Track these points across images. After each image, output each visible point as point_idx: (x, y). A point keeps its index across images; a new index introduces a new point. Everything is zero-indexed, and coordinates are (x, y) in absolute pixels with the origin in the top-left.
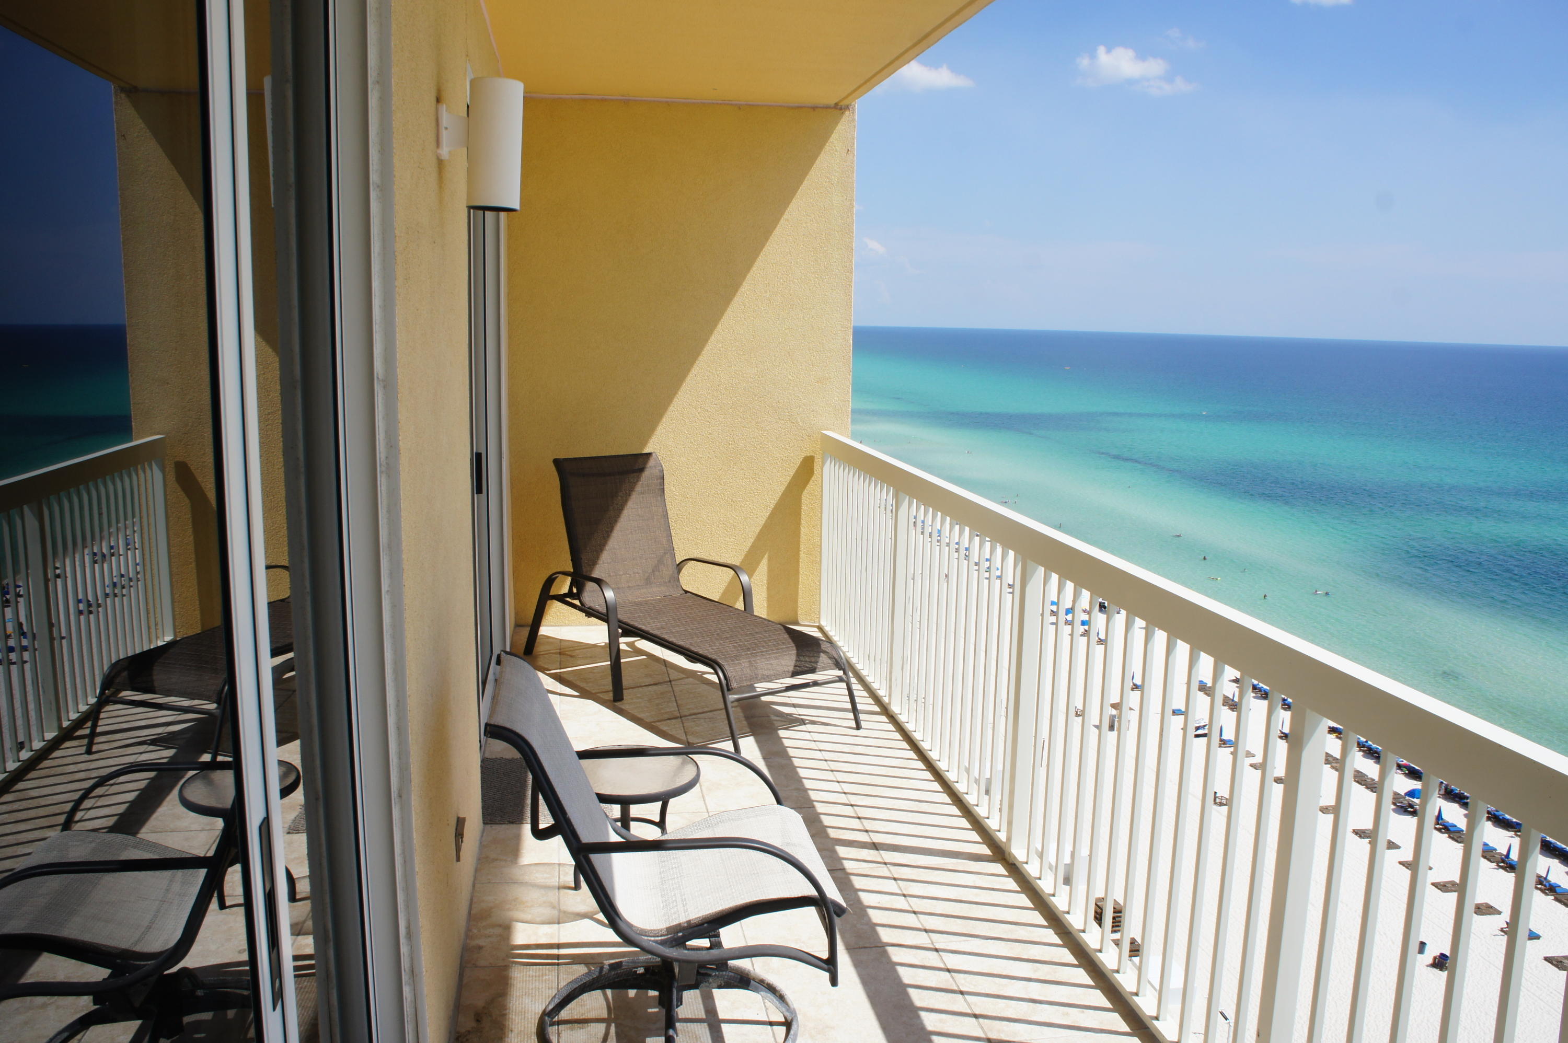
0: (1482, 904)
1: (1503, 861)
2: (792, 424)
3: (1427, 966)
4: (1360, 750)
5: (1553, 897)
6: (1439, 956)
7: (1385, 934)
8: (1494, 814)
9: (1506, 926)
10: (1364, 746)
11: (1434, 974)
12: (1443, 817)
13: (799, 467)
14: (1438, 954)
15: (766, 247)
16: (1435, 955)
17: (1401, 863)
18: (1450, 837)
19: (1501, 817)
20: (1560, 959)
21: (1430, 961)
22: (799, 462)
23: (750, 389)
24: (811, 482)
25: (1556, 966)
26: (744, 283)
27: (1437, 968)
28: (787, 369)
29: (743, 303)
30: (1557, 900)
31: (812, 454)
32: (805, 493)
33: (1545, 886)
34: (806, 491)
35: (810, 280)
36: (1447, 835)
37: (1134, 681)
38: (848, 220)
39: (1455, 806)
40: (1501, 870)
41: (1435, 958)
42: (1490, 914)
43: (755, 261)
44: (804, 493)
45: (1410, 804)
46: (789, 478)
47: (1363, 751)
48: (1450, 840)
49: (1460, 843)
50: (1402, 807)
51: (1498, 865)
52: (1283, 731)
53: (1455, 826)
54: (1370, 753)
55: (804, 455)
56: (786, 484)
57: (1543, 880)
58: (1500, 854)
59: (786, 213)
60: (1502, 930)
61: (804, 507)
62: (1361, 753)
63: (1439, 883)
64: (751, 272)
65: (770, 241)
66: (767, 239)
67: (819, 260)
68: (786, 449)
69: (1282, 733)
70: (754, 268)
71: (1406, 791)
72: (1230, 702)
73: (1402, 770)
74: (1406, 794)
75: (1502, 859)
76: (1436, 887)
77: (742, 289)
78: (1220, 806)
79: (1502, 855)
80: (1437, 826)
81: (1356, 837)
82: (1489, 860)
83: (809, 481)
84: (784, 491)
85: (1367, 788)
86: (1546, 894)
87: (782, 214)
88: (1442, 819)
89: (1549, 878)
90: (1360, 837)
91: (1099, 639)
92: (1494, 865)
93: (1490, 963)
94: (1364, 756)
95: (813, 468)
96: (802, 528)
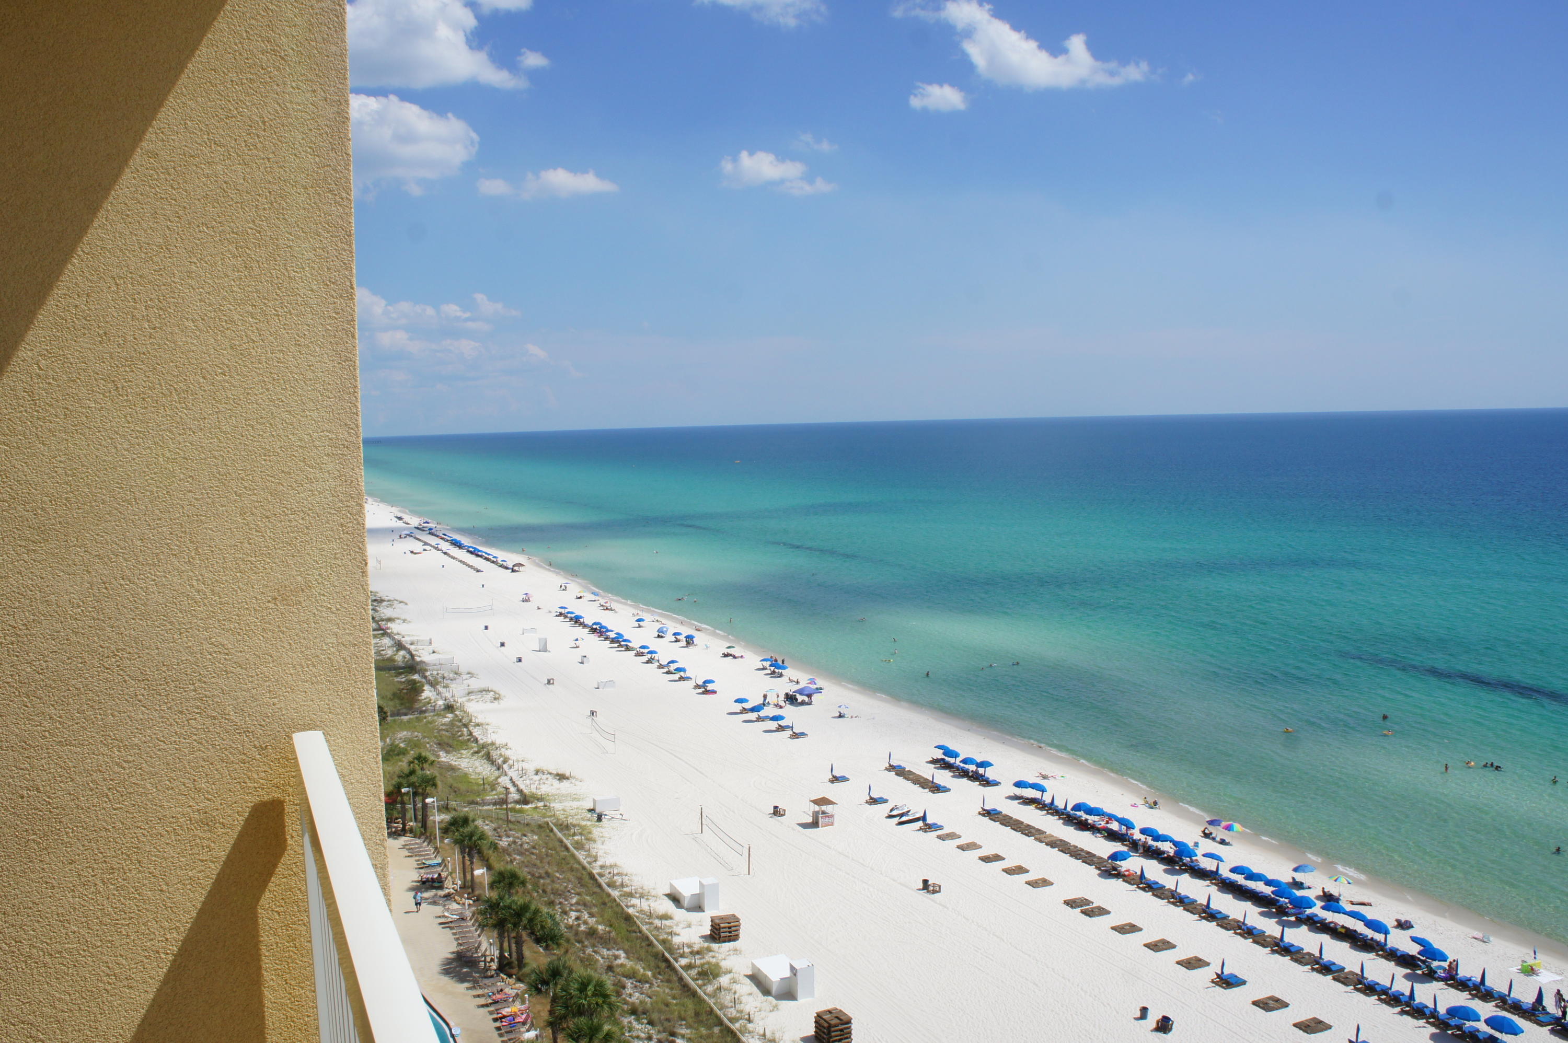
0: (1191, 959)
1: (1204, 912)
2: (209, 722)
3: (1152, 1031)
4: (1060, 818)
5: (1251, 940)
6: (1162, 1020)
7: (1108, 1004)
8: (1190, 866)
9: (1216, 977)
10: (1063, 814)
11: (1159, 1038)
12: (1146, 876)
13: (241, 835)
14: (1161, 1017)
15: (91, 231)
16: (1158, 1019)
17: (1113, 928)
18: (1154, 895)
19: (1196, 868)
20: (1265, 1001)
21: (1154, 1026)
22: (239, 822)
23: (73, 638)
24: (280, 868)
25: (1263, 1008)
26: (30, 337)
27: (1160, 1032)
28: (181, 573)
29: (31, 393)
30: (1255, 942)
31: (277, 795)
32: (266, 899)
33: (1243, 930)
34: (267, 894)
35: (232, 321)
36: (1151, 893)
37: (834, 773)
38: (332, 154)
39: (1154, 863)
40: (1204, 921)
41: (1158, 1022)
42: (1200, 967)
43: (61, 273)
44: (263, 901)
45: (1113, 867)
46: (214, 869)
47: (1063, 819)
48: (1154, 898)
49: (1163, 899)
50: (1106, 871)
51: (1200, 916)
52: (985, 808)
53: (1157, 883)
54: (1069, 820)
55: (252, 800)
56: (208, 884)
57: (1240, 924)
58: (1201, 905)
59: (150, 135)
60: (1213, 982)
61: (266, 938)
62: (1061, 821)
63: (1150, 944)
64: (51, 303)
65: (102, 212)
66: (94, 209)
67: (255, 265)
68: (199, 790)
69: (984, 810)
70: (58, 292)
71: (1108, 855)
72: (930, 784)
73: (1101, 833)
74: (1109, 858)
75: (1203, 909)
76: (1149, 948)
77: (24, 353)
78: (933, 893)
79: (1203, 905)
80: (1141, 886)
81: (1068, 908)
82: (1192, 912)
83: (275, 866)
84: (204, 903)
85: (1071, 856)
86: (1245, 938)
87: (138, 137)
88: (1145, 878)
89: (1246, 922)
90: (1072, 907)
91: (794, 733)
92: (1196, 917)
93: (1207, 1017)
94: (1064, 824)
95: (284, 833)
96: (266, 992)
